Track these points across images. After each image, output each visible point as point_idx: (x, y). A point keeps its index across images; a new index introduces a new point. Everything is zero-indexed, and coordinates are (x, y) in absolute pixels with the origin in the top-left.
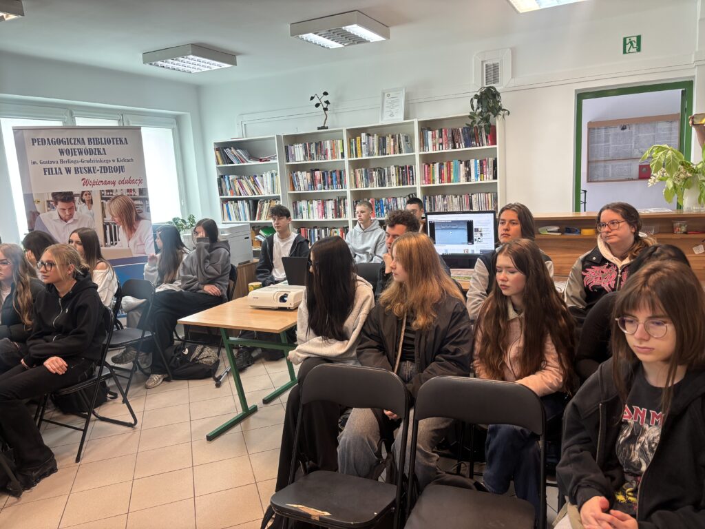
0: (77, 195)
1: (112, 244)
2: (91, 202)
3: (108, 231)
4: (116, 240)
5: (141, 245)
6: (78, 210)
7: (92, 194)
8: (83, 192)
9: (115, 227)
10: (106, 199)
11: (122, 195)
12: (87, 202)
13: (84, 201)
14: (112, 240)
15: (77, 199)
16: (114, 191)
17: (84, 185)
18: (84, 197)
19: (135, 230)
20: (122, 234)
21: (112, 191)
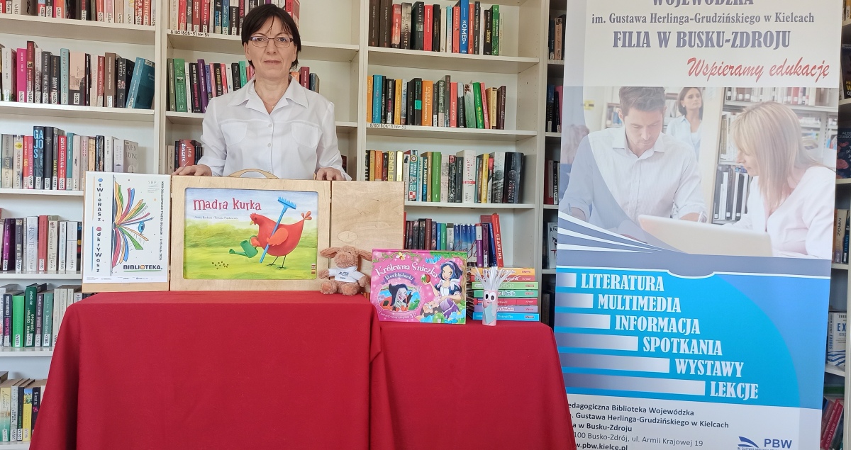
0: (672, 96)
1: (728, 219)
2: (700, 112)
3: (724, 186)
4: (739, 210)
5: (796, 229)
6: (668, 129)
7: (706, 94)
8: (686, 89)
9: (741, 178)
10: (735, 109)
11: (773, 101)
12: (689, 113)
13: (683, 111)
14: (729, 209)
15: (670, 105)
16: (756, 92)
17: (690, 74)
18: (687, 102)
19: (789, 191)
20: (756, 198)
21: (750, 91)
